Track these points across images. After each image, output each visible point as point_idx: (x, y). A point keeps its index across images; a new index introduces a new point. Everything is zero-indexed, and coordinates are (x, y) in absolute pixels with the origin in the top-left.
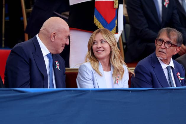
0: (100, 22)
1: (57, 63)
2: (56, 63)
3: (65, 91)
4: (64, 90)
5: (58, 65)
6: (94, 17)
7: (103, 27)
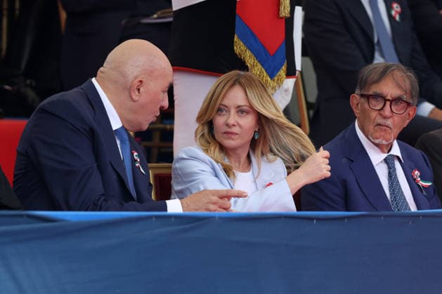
2: (135, 156)
7: (259, 64)
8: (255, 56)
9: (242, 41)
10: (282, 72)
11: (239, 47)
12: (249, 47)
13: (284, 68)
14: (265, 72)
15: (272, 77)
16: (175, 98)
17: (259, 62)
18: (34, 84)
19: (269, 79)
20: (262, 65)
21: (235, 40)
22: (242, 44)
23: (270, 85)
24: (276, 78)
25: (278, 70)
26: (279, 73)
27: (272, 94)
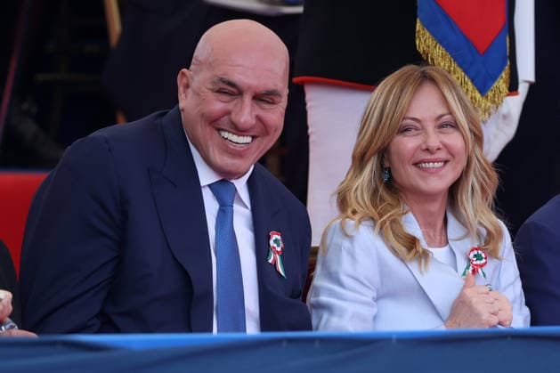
0: (447, 48)
1: (275, 241)
2: (272, 242)
3: (284, 344)
4: (279, 341)
5: (279, 249)
6: (419, 26)
7: (459, 70)
8: (453, 57)
9: (428, 30)
10: (502, 83)
11: (424, 40)
12: (441, 41)
13: (503, 75)
14: (470, 83)
15: (483, 91)
16: (310, 130)
17: (460, 65)
18: (34, 110)
19: (478, 95)
20: (465, 71)
21: (418, 29)
22: (428, 34)
23: (480, 106)
24: (490, 94)
25: (494, 79)
26: (496, 84)
27: (484, 122)
